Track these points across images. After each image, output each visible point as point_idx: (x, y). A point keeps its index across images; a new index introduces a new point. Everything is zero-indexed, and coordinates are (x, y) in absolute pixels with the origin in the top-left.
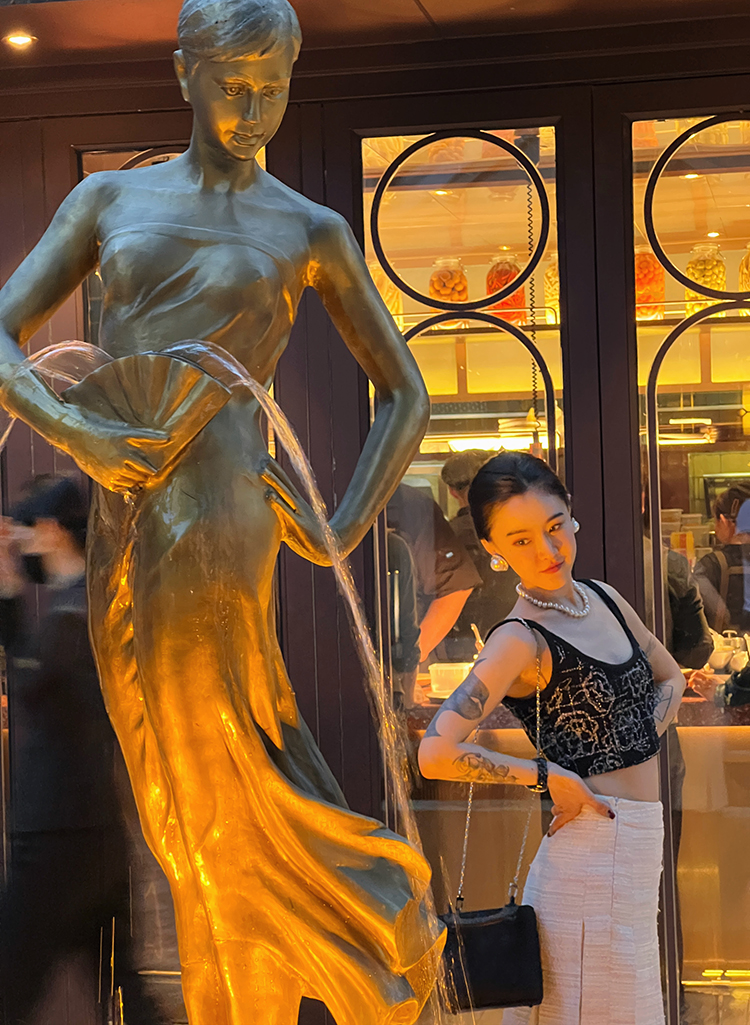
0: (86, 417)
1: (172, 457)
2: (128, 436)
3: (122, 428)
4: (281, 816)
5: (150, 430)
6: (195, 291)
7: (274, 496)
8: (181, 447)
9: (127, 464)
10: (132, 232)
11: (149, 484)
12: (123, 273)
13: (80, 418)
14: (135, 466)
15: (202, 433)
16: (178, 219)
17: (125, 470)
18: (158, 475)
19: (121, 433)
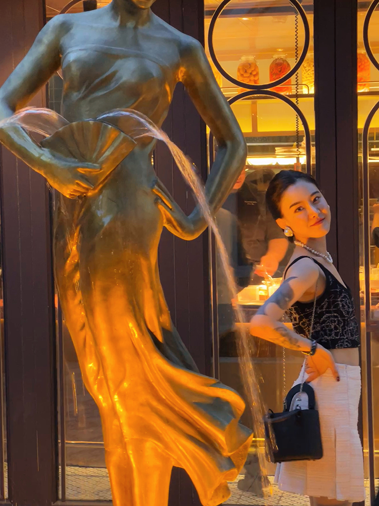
0: (54, 156)
1: (103, 179)
2: (78, 167)
3: (74, 162)
4: (162, 377)
5: (90, 164)
6: (116, 84)
7: (160, 201)
8: (108, 173)
9: (77, 183)
10: (80, 50)
11: (90, 194)
12: (75, 74)
13: (50, 156)
14: (82, 184)
15: (120, 166)
16: (106, 43)
17: (76, 186)
18: (94, 189)
19: (73, 165)
